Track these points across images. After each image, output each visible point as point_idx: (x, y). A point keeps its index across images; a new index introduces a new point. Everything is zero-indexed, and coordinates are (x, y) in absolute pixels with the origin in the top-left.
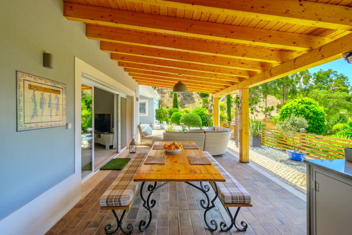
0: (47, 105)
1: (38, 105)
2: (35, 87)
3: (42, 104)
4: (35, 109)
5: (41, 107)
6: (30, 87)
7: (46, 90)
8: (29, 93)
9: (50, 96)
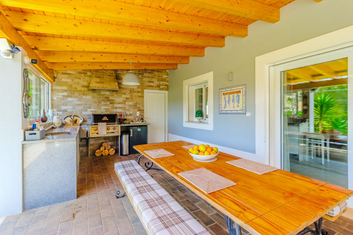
0: (231, 101)
1: (227, 102)
2: (226, 93)
3: (229, 101)
4: (225, 104)
5: (228, 103)
6: (224, 94)
7: (231, 93)
8: (223, 97)
9: (233, 96)
